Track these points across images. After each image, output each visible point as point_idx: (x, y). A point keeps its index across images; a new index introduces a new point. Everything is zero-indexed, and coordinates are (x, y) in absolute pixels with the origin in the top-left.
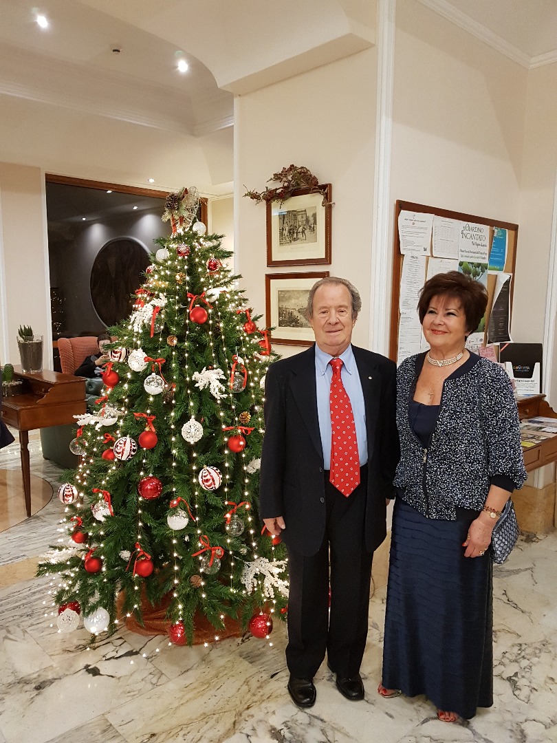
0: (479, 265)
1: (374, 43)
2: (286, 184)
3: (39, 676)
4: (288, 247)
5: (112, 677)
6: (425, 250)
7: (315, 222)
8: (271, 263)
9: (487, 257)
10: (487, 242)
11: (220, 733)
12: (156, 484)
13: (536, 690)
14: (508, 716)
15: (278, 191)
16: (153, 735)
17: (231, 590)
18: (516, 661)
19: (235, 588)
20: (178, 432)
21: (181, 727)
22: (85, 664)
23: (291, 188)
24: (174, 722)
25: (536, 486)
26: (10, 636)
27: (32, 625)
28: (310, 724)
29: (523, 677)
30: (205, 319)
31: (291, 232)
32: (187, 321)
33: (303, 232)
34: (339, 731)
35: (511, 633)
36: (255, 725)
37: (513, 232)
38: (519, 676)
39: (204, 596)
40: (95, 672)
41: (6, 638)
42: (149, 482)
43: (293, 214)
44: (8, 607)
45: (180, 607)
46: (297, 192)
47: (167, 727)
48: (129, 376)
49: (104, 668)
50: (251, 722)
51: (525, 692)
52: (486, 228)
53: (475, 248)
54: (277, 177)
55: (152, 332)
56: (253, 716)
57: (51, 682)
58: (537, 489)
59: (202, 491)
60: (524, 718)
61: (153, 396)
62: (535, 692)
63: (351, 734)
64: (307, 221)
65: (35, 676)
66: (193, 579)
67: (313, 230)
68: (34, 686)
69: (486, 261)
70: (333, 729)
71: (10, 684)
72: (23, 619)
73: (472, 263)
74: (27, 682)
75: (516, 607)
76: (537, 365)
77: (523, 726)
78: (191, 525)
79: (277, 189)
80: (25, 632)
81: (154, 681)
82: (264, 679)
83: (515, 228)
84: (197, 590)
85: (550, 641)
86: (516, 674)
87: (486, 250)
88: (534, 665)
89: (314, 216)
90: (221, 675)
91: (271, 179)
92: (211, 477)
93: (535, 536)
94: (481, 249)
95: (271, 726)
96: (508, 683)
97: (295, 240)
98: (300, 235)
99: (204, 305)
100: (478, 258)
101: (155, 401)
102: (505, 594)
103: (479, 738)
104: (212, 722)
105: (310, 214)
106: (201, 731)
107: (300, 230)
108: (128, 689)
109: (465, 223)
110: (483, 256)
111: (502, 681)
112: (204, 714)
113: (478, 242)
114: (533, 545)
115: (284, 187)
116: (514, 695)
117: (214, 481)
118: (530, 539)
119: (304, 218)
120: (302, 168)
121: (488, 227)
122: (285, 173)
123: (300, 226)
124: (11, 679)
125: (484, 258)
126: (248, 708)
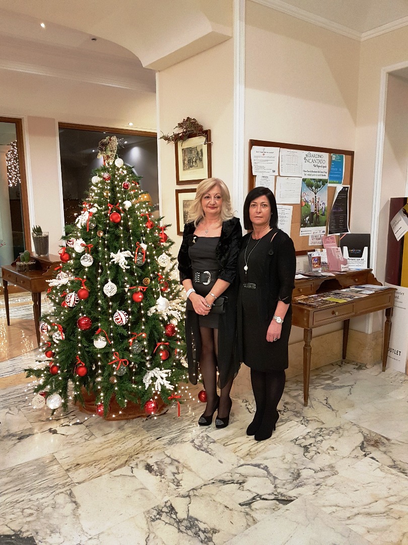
0: (320, 180)
1: (231, 35)
2: (185, 130)
3: (22, 433)
4: (188, 172)
5: (63, 435)
6: (274, 171)
7: (202, 155)
8: (179, 182)
9: (327, 175)
10: (327, 164)
11: (117, 466)
12: (88, 321)
13: (319, 453)
14: (294, 466)
15: (180, 135)
16: (78, 464)
17: (133, 386)
18: (314, 437)
19: (136, 385)
20: (102, 289)
21: (95, 461)
22: (49, 427)
23: (188, 133)
24: (92, 459)
25: (366, 332)
26: (10, 412)
27: (24, 407)
28: (170, 464)
29: (314, 446)
30: (119, 220)
31: (189, 161)
32: (108, 221)
33: (196, 162)
34: (186, 468)
35: (319, 422)
36: (138, 463)
37: (350, 157)
38: (312, 445)
39: (116, 388)
40: (55, 432)
41: (8, 413)
42: (83, 319)
43: (190, 150)
44: (13, 396)
45: (102, 394)
46: (191, 136)
47: (87, 461)
48: (74, 255)
49: (60, 430)
50: (137, 461)
51: (312, 453)
52: (326, 156)
53: (316, 169)
54: (180, 125)
55: (88, 228)
56: (138, 458)
57: (28, 436)
58: (367, 334)
59: (115, 325)
60: (304, 467)
61: (88, 267)
62: (318, 454)
63: (193, 470)
64: (198, 153)
65: (20, 432)
66: (111, 379)
67: (201, 160)
68: (17, 437)
69: (326, 177)
70: (184, 467)
71: (4, 436)
72: (20, 403)
73: (314, 179)
74: (13, 435)
75: (330, 407)
76: (366, 249)
77: (300, 471)
78: (108, 346)
79: (179, 134)
80: (19, 410)
81: (87, 438)
82: (152, 440)
83: (351, 154)
84: (113, 385)
85: (343, 427)
86: (310, 445)
87: (327, 170)
88: (325, 440)
89: (201, 150)
90: (127, 437)
91: (176, 127)
92: (121, 317)
93: (365, 366)
94: (321, 169)
95: (147, 463)
96: (303, 449)
97: (191, 167)
98: (194, 164)
99: (119, 212)
100: (318, 175)
101: (89, 271)
102: (326, 400)
103: (270, 476)
104: (114, 460)
105: (199, 150)
106: (106, 464)
107: (194, 160)
108: (71, 441)
109: (307, 152)
110: (324, 174)
111: (300, 448)
112: (111, 455)
113: (319, 165)
114: (361, 372)
115: (184, 132)
116: (304, 455)
117: (121, 319)
118: (360, 367)
119: (196, 153)
120: (194, 119)
121: (327, 154)
122: (185, 122)
123: (194, 158)
124: (6, 434)
125: (325, 176)
126: (137, 454)
